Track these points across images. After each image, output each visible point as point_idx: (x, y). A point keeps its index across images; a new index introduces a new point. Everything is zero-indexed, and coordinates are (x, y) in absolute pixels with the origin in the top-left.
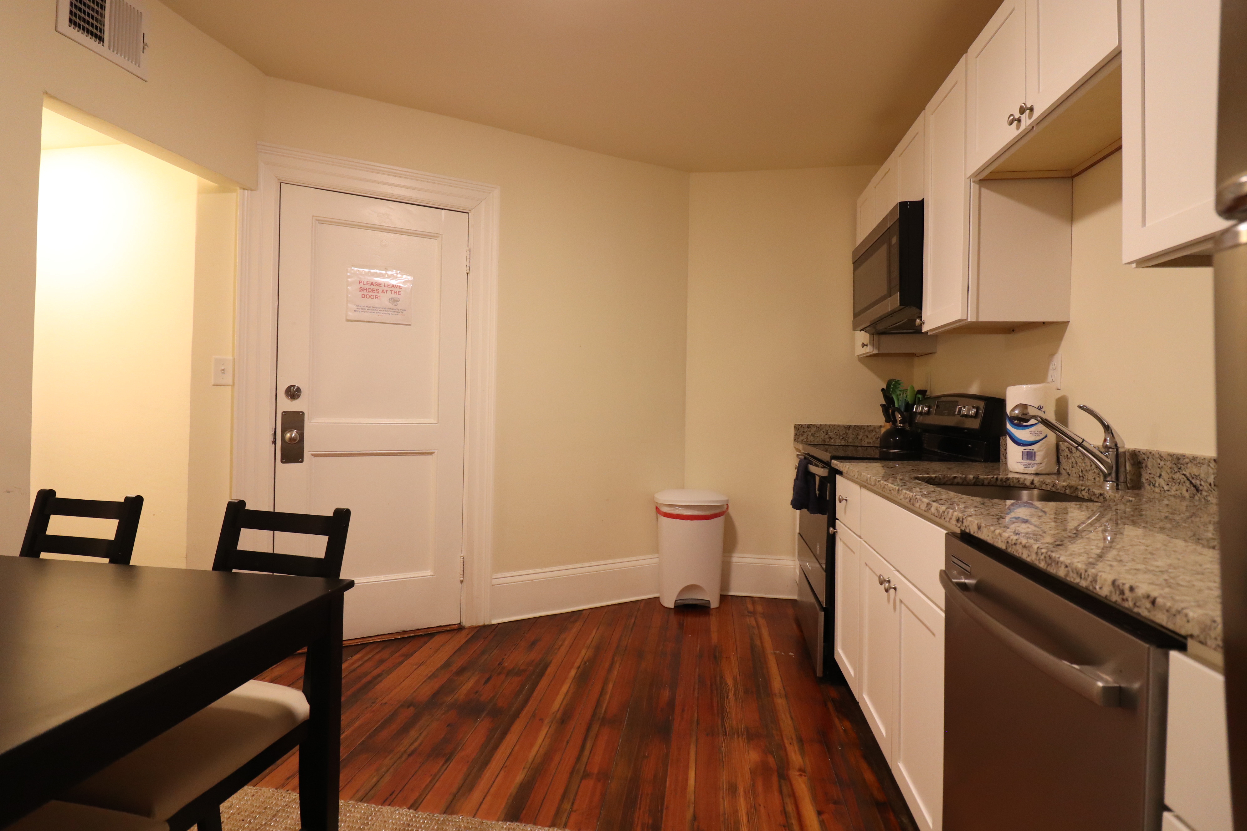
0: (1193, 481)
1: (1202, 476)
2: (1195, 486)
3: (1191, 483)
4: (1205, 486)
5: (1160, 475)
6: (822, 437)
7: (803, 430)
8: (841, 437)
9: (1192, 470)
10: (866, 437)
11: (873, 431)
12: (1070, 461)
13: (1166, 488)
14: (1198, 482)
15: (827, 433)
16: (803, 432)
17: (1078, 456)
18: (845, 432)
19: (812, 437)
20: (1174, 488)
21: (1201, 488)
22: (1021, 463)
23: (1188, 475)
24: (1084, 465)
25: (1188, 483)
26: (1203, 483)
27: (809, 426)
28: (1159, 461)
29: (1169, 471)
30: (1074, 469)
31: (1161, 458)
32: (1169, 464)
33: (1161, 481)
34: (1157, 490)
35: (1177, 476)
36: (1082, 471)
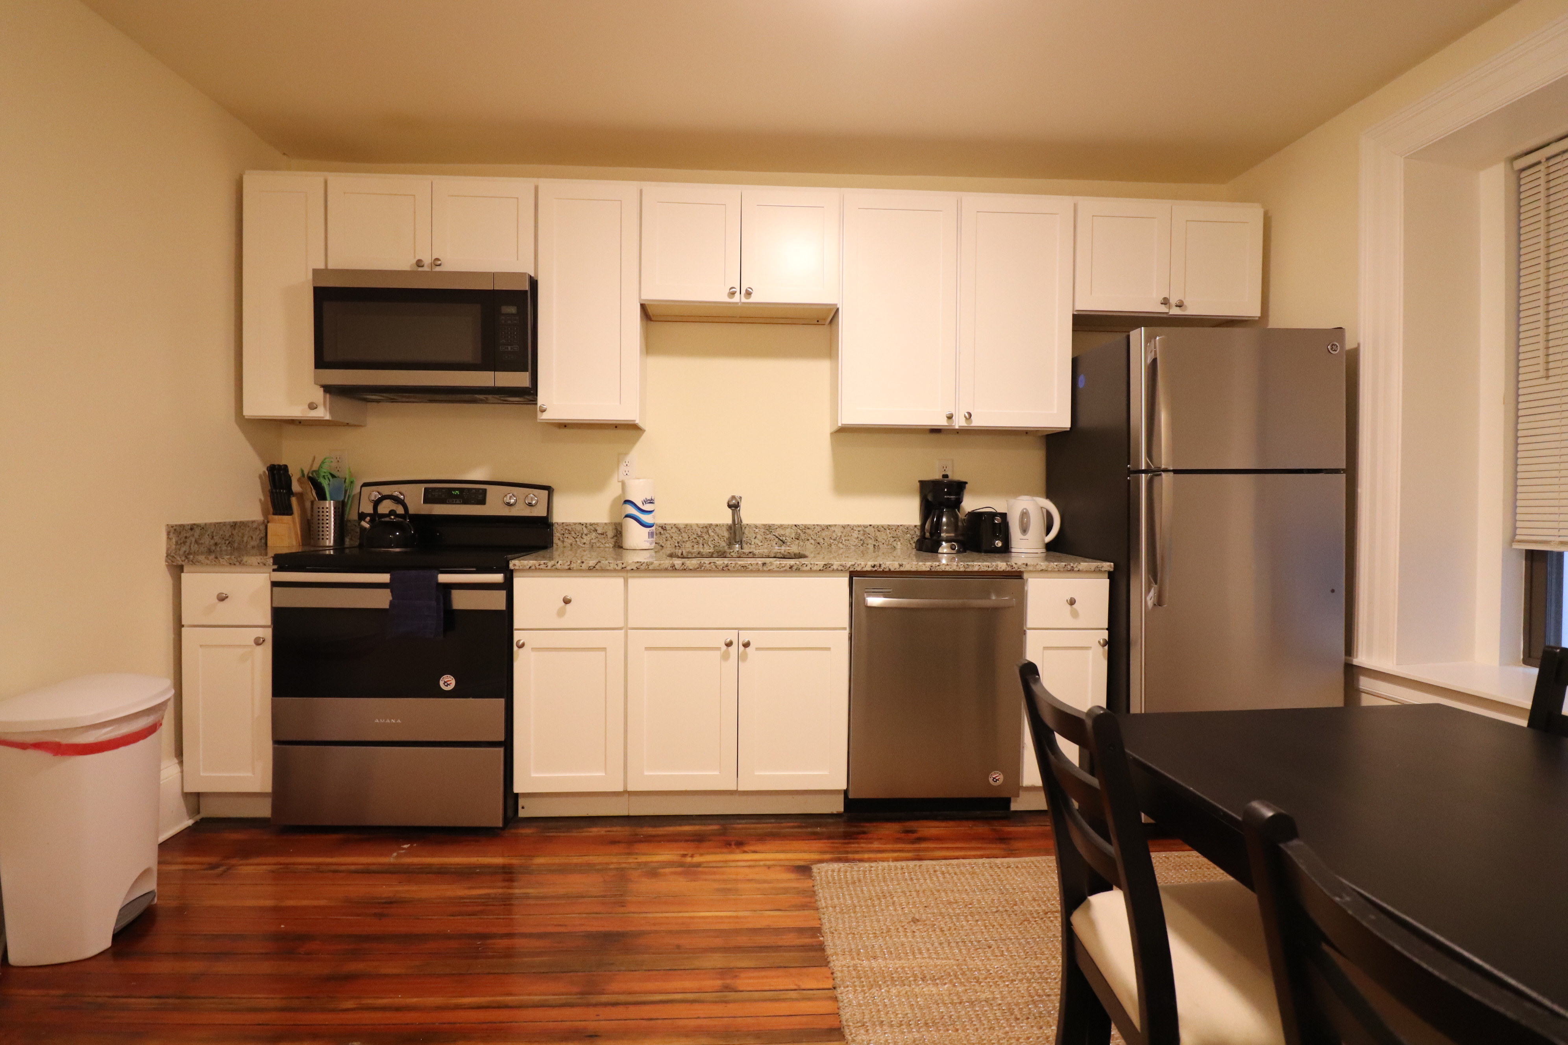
0: (781, 538)
1: (787, 534)
2: (781, 541)
3: (779, 539)
4: (789, 540)
5: (756, 537)
6: (207, 543)
7: (185, 535)
8: (227, 542)
9: (780, 532)
10: (250, 538)
11: (256, 529)
12: (664, 536)
13: (760, 544)
14: (784, 538)
15: (213, 538)
16: (186, 537)
17: (674, 531)
18: (230, 534)
19: (196, 546)
20: (766, 544)
21: (786, 541)
22: (647, 541)
23: (777, 535)
24: (680, 538)
25: (777, 540)
26: (787, 538)
27: (192, 527)
28: (755, 529)
29: (762, 534)
30: (668, 542)
31: (756, 527)
32: (763, 530)
33: (757, 541)
34: (753, 546)
35: (768, 537)
36: (678, 543)
